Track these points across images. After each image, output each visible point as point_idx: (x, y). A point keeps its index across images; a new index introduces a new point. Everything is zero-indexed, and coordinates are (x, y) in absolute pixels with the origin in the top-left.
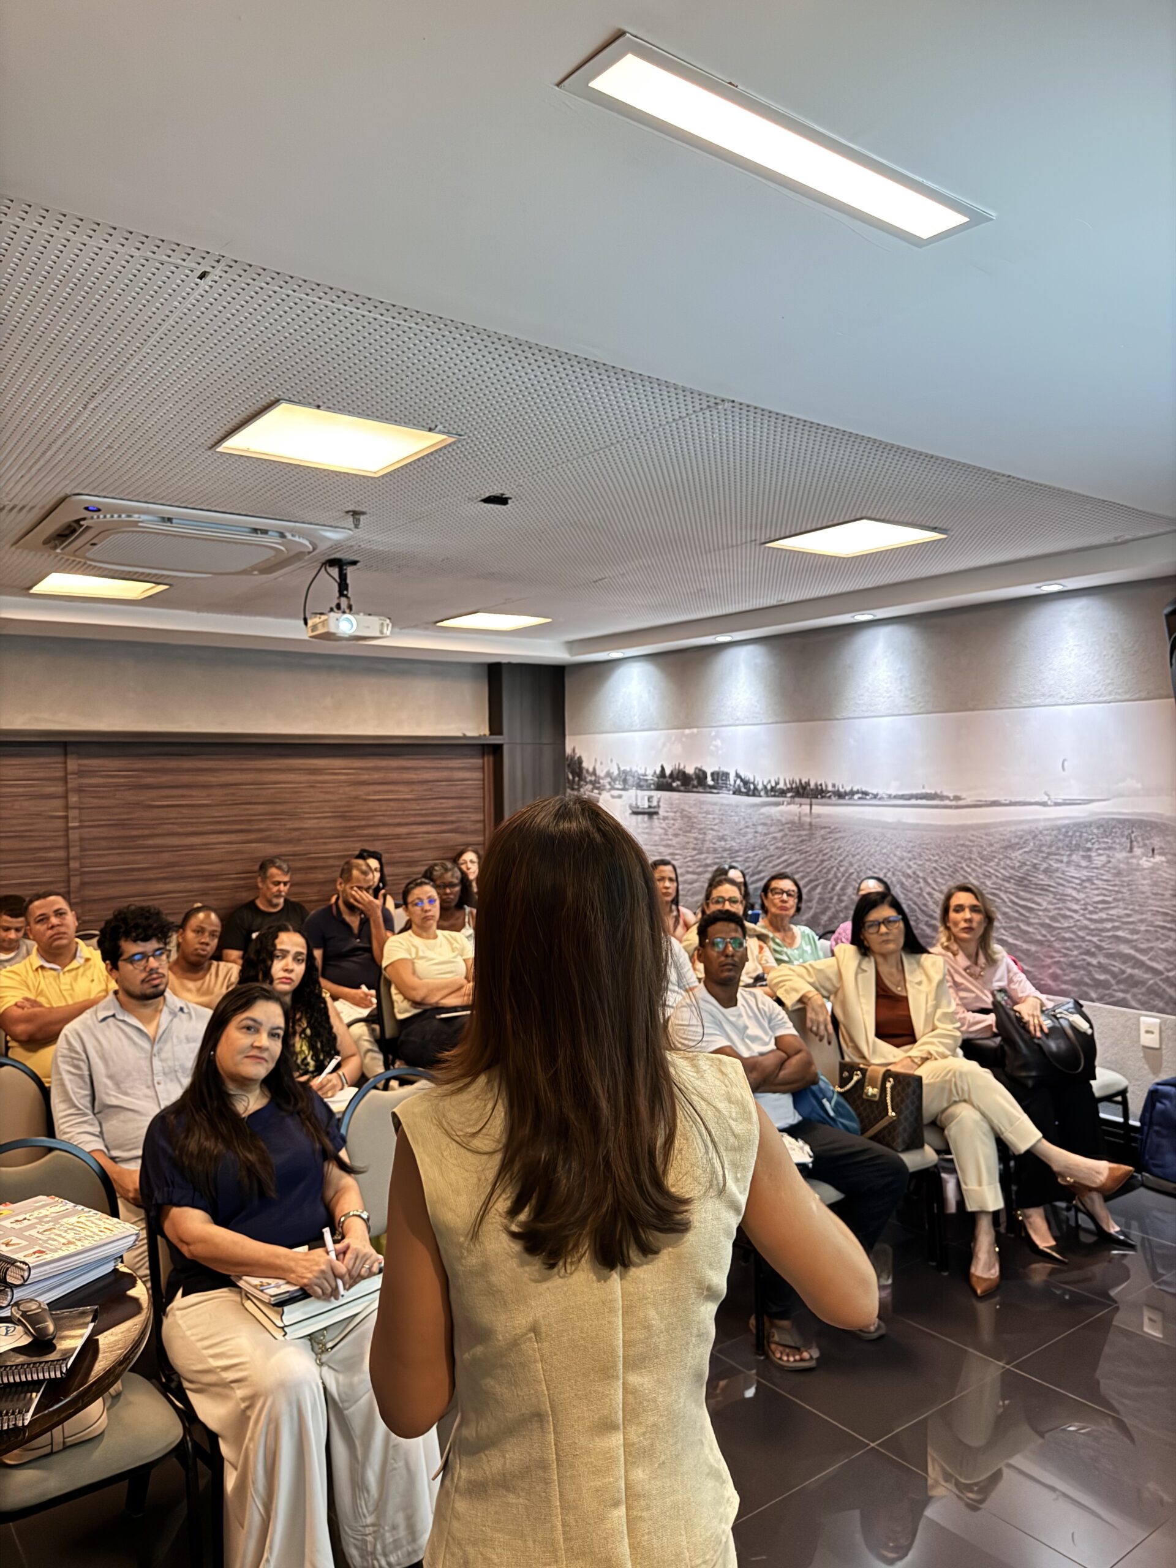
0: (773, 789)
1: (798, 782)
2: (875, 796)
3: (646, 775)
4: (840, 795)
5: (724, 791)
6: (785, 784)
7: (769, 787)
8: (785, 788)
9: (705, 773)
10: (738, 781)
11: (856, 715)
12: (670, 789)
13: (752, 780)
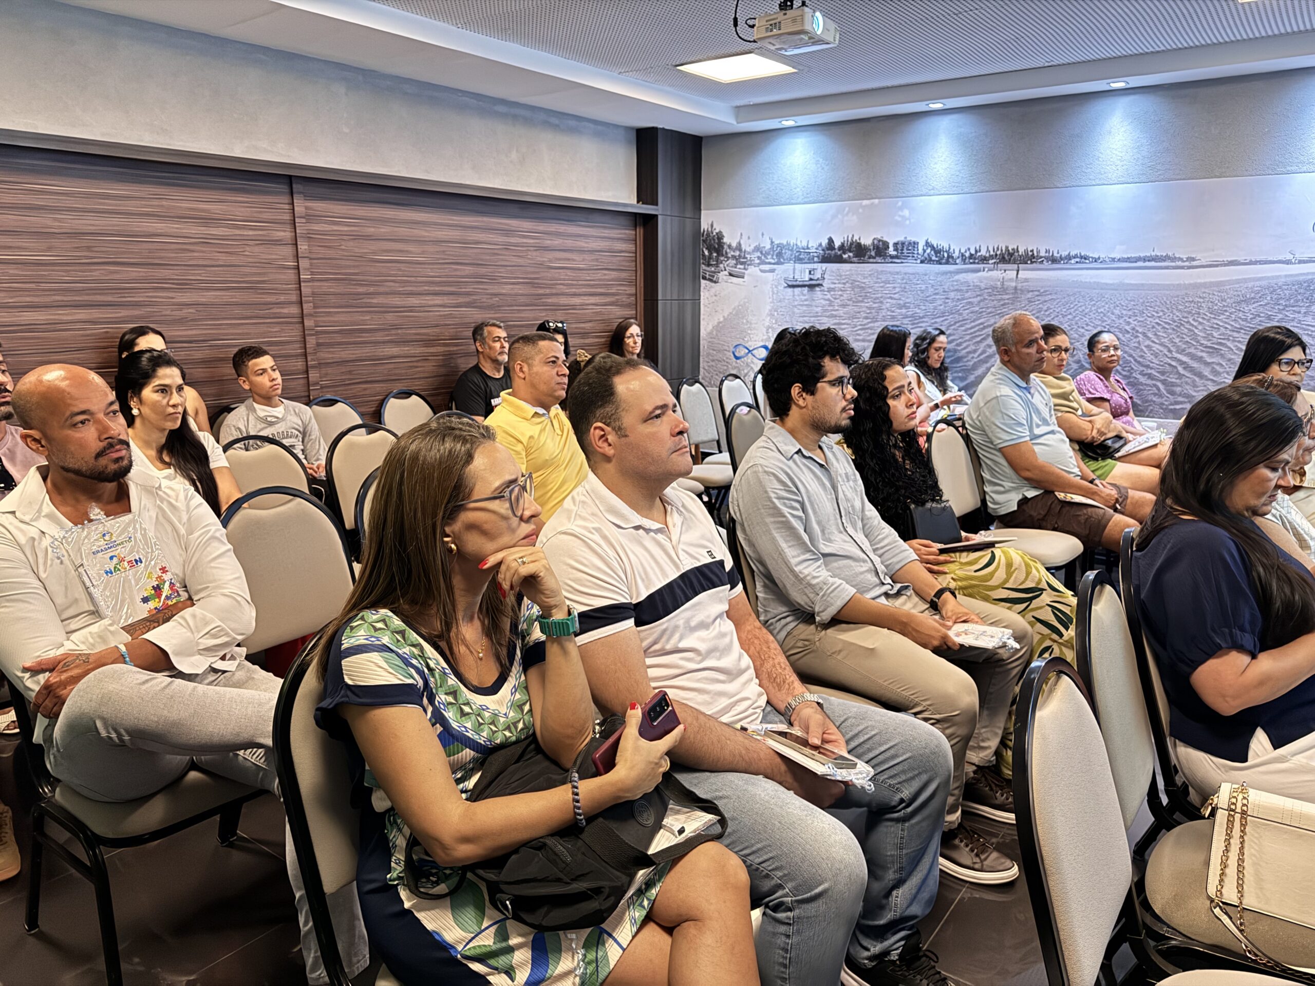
0: (971, 256)
1: (1004, 249)
2: (1096, 260)
3: (808, 248)
4: (1054, 260)
5: (910, 260)
6: (988, 250)
7: (967, 254)
8: (987, 255)
9: (886, 245)
10: (928, 251)
11: (1083, 183)
12: (839, 260)
13: (946, 247)
